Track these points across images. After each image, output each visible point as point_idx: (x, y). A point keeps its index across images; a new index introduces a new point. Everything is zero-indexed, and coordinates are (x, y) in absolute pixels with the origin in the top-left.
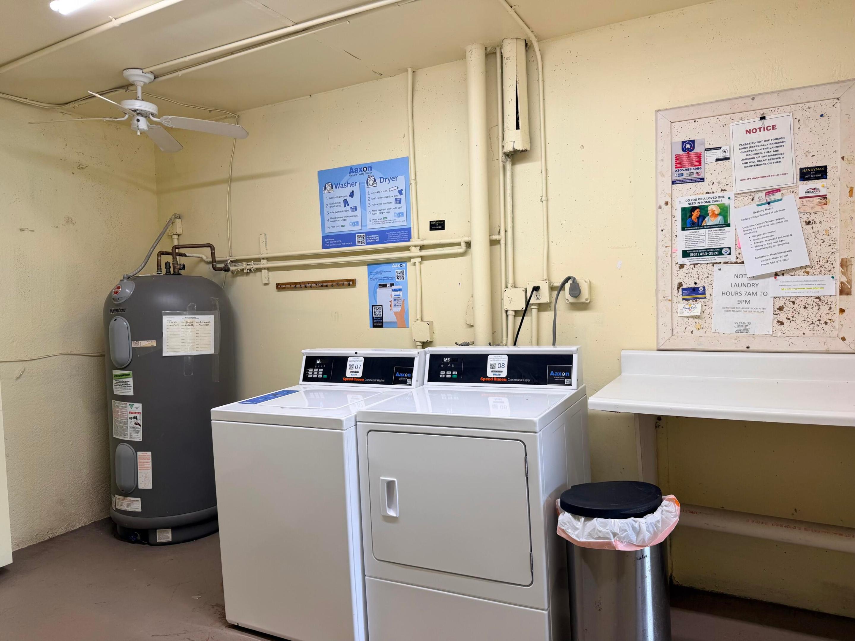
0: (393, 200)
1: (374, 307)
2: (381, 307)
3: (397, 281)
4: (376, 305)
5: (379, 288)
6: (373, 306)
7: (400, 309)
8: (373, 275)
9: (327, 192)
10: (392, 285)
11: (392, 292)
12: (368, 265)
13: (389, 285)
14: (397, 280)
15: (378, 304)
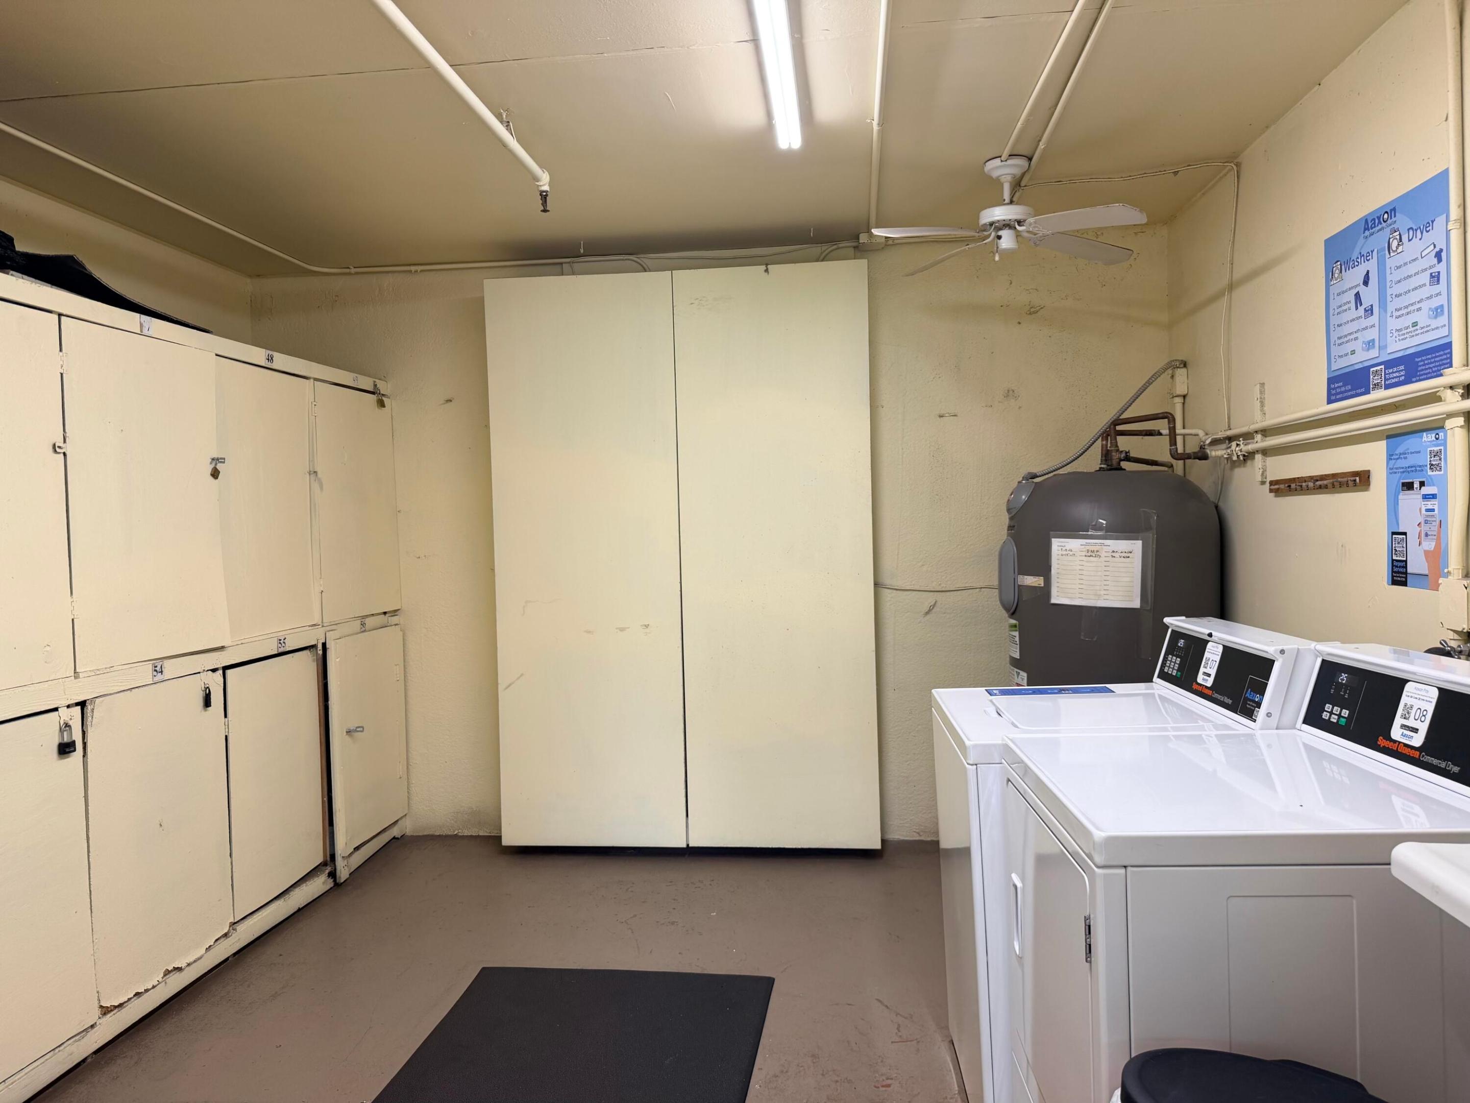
0: (1425, 278)
1: (1394, 536)
2: (1404, 536)
3: (1430, 476)
4: (1398, 531)
5: (1402, 493)
6: (1393, 533)
7: (1434, 543)
8: (1394, 461)
9: (1335, 282)
10: (1422, 484)
11: (1423, 503)
12: (1389, 437)
13: (1416, 485)
14: (1430, 473)
15: (1400, 531)
